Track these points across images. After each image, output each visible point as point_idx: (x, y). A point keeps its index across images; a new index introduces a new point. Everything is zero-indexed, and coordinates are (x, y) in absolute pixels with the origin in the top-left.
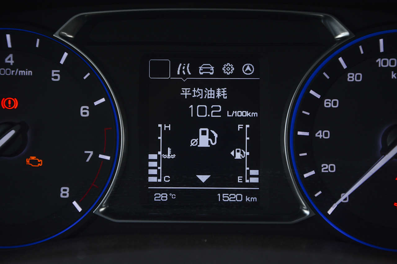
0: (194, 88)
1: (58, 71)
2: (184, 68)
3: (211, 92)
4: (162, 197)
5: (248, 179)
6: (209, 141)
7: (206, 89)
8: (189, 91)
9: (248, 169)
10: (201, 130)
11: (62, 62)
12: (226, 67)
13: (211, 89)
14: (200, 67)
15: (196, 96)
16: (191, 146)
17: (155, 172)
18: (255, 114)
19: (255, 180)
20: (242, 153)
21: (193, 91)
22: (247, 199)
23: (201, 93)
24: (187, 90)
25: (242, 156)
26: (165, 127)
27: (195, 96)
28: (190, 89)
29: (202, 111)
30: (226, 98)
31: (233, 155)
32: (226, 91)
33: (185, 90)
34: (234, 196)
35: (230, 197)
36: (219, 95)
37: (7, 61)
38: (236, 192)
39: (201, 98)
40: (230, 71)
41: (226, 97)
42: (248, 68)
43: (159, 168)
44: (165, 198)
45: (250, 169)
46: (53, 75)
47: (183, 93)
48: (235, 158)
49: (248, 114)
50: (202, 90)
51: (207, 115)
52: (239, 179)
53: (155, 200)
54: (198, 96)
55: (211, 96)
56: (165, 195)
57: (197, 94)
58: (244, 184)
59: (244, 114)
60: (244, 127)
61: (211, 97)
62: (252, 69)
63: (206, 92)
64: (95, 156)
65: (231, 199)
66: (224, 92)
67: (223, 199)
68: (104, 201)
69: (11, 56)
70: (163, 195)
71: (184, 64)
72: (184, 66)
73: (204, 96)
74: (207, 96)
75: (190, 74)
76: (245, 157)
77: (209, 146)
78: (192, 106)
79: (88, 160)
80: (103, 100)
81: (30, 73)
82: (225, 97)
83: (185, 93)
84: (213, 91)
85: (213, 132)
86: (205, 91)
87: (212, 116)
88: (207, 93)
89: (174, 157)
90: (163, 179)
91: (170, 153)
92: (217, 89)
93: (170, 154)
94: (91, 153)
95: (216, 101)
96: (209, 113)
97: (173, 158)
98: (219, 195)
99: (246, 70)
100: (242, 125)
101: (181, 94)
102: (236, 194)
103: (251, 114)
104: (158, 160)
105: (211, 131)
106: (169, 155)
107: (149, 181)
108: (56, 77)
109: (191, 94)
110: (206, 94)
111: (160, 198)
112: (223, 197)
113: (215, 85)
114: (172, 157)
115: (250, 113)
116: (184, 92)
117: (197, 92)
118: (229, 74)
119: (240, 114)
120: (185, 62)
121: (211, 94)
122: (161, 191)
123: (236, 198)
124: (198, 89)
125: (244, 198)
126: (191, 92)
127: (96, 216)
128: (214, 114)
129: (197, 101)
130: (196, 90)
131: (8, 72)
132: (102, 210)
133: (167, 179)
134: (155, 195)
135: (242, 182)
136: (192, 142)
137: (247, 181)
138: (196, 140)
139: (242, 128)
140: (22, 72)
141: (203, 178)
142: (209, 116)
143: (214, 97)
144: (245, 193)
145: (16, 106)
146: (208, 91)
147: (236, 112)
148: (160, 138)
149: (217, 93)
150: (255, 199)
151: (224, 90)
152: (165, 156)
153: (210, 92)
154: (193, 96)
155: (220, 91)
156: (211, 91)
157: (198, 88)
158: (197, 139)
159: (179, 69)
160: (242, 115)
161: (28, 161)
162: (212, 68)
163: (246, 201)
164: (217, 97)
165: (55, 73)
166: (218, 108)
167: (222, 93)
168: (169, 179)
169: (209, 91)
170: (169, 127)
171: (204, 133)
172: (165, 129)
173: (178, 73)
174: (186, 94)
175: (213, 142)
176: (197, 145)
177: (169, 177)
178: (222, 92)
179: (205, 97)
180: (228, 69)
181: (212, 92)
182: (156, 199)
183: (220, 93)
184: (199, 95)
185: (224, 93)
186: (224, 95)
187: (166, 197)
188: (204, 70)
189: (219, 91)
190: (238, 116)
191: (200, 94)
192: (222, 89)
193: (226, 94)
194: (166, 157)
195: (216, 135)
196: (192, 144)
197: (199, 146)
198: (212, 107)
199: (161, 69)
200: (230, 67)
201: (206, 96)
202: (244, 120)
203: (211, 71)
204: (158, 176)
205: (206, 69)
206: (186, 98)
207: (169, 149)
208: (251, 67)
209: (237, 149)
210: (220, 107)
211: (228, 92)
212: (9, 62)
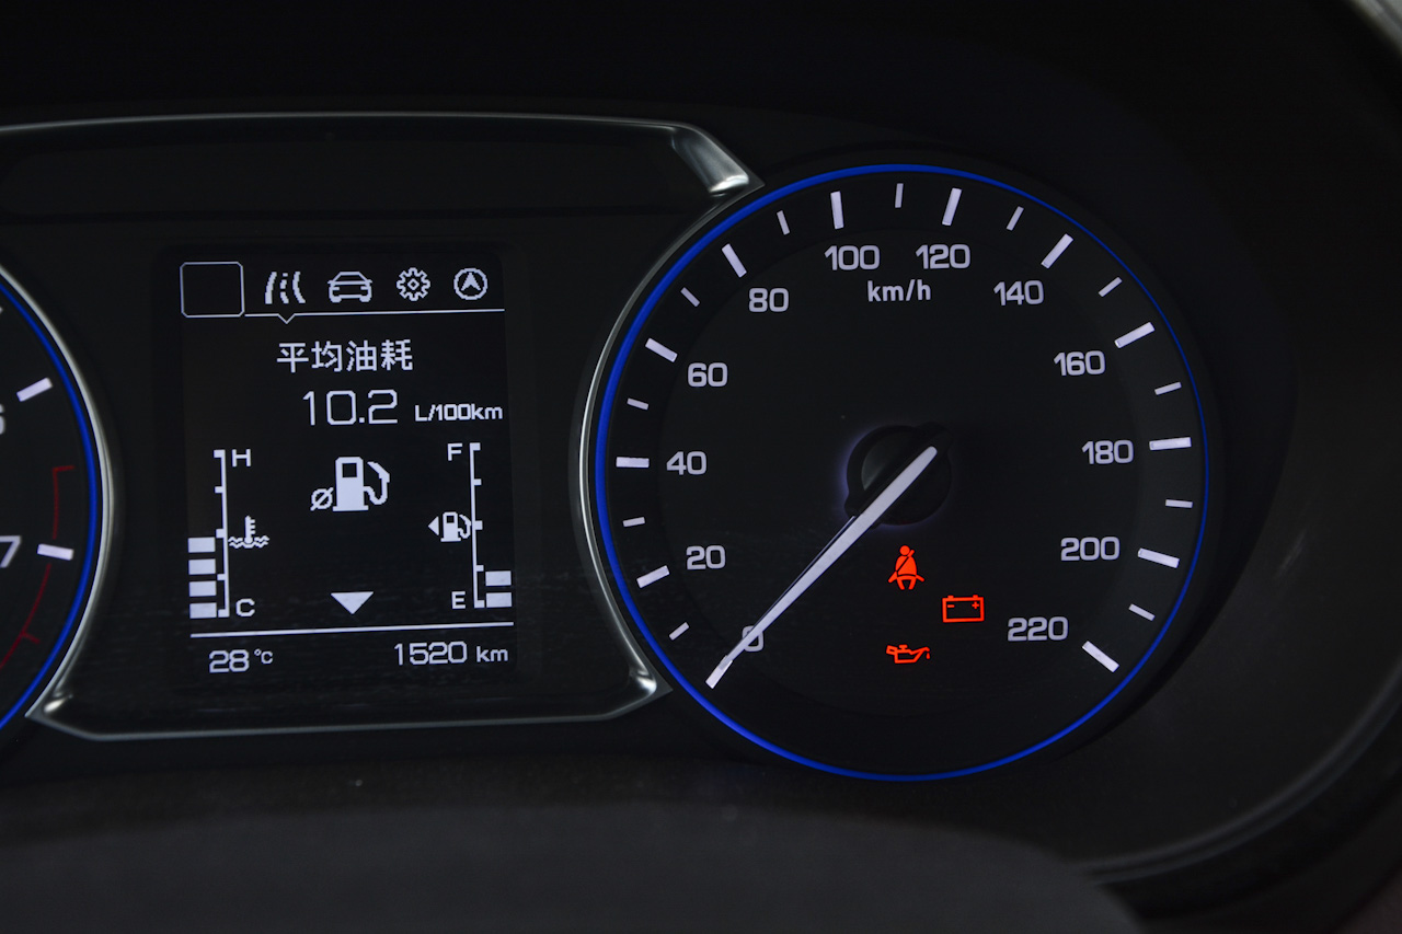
0: (317, 343)
2: (283, 284)
3: (366, 353)
4: (233, 661)
5: (482, 596)
6: (366, 494)
7: (351, 343)
8: (301, 352)
9: (481, 568)
10: (340, 462)
12: (408, 279)
13: (366, 342)
14: (330, 282)
15: (322, 365)
16: (313, 509)
17: (208, 588)
18: (496, 412)
19: (502, 600)
20: (462, 524)
21: (313, 350)
22: (481, 655)
23: (336, 356)
24: (297, 349)
25: (462, 534)
26: (235, 457)
27: (318, 364)
28: (303, 345)
29: (341, 407)
30: (410, 367)
31: (437, 532)
32: (408, 349)
33: (288, 349)
34: (441, 649)
35: (430, 652)
36: (388, 361)
38: (448, 636)
39: (336, 370)
40: (419, 289)
41: (410, 364)
42: (471, 281)
43: (221, 577)
44: (242, 665)
45: (486, 570)
47: (284, 357)
48: (443, 540)
49: (473, 412)
50: (339, 347)
51: (358, 420)
52: (456, 600)
53: (212, 670)
54: (327, 365)
55: (366, 363)
56: (242, 656)
57: (325, 359)
58: (470, 613)
59: (464, 412)
60: (466, 449)
61: (367, 367)
62: (481, 285)
63: (351, 352)
64: (28, 549)
65: (435, 658)
66: (403, 350)
67: (412, 659)
68: (58, 679)
70: (236, 656)
71: (285, 275)
72: (285, 278)
73: (345, 364)
74: (355, 363)
75: (302, 300)
76: (471, 536)
77: (366, 508)
78: (311, 395)
79: (5, 563)
80: (45, 385)
82: (407, 365)
83: (289, 356)
84: (370, 349)
85: (375, 466)
86: (349, 350)
87: (371, 421)
88: (354, 356)
89: (265, 543)
90: (233, 610)
91: (253, 532)
92: (384, 344)
93: (253, 536)
94: (16, 540)
95: (381, 377)
96: (362, 412)
97: (261, 546)
98: (400, 646)
99: (466, 286)
100: (460, 445)
101: (279, 360)
102: (448, 644)
103: (483, 413)
104: (217, 555)
105: (371, 464)
106: (249, 539)
107: (193, 615)
109: (306, 360)
110: (352, 359)
111: (227, 665)
112: (412, 652)
113: (376, 333)
114: (258, 545)
115: (480, 409)
116: (286, 354)
117: (324, 353)
118: (416, 299)
119: (451, 412)
120: (286, 268)
121: (366, 358)
122: (230, 644)
123: (447, 654)
124: (329, 345)
125: (472, 654)
126: (308, 353)
127: (35, 727)
128: (377, 414)
129: (326, 380)
130: (322, 346)
132: (53, 706)
133: (245, 607)
134: (212, 656)
135: (463, 607)
136: (317, 499)
137: (479, 604)
138: (328, 493)
139: (459, 452)
141: (352, 601)
142: (362, 420)
143: (374, 368)
144: (473, 638)
146: (358, 349)
147: (440, 407)
148: (221, 490)
149: (383, 355)
150: (501, 654)
151: (403, 346)
152: (237, 543)
153: (362, 354)
154: (314, 366)
155: (392, 349)
156: (366, 349)
157: (328, 343)
158: (331, 489)
159: (270, 288)
160: (458, 415)
162: (367, 284)
163: (479, 660)
164: (383, 365)
166: (389, 399)
167: (396, 354)
168: (252, 607)
169: (361, 349)
170: (248, 456)
171: (350, 471)
172: (235, 464)
173: (269, 300)
174: (293, 360)
175: (378, 495)
176: (331, 507)
177: (252, 603)
178: (398, 351)
179: (349, 368)
180: (414, 284)
181: (370, 353)
182: (216, 666)
183: (394, 355)
184: (331, 363)
185: (403, 354)
186: (403, 358)
187: (245, 660)
188: (343, 290)
189: (388, 349)
190: (447, 418)
191: (335, 360)
192: (398, 343)
193: (410, 357)
194: (239, 545)
195: (385, 477)
196: (316, 505)
197: (335, 509)
198: (370, 395)
199: (217, 291)
200: (418, 279)
201: (351, 363)
203: (365, 293)
204: (218, 600)
205: (350, 287)
206: (293, 370)
207: (249, 522)
208: (478, 278)
209: (445, 515)
210: (394, 393)
211: (414, 351)
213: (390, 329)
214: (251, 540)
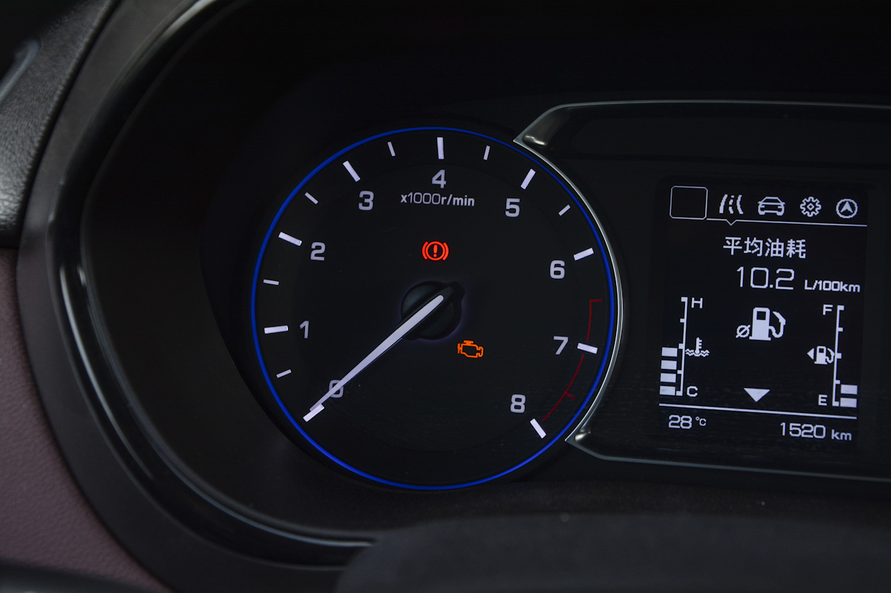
0: (748, 238)
1: (517, 200)
2: (731, 202)
3: (777, 246)
4: (683, 422)
5: (838, 399)
6: (770, 331)
7: (769, 240)
8: (738, 242)
9: (838, 382)
10: (756, 310)
11: (524, 185)
12: (807, 203)
13: (778, 240)
14: (759, 202)
15: (750, 251)
16: (737, 337)
17: (671, 378)
18: (856, 287)
19: (852, 403)
20: (828, 354)
21: (745, 242)
22: (834, 435)
23: (759, 247)
24: (736, 241)
25: (828, 360)
26: (694, 302)
27: (748, 251)
28: (740, 239)
29: (760, 278)
30: (804, 257)
31: (812, 357)
32: (804, 246)
33: (730, 241)
34: (809, 428)
35: (802, 430)
36: (791, 252)
37: (434, 181)
38: (814, 421)
39: (758, 255)
40: (814, 210)
41: (804, 255)
42: (847, 207)
43: (679, 372)
44: (688, 425)
45: (842, 383)
46: (508, 207)
47: (727, 245)
48: (816, 363)
49: (841, 287)
50: (761, 242)
51: (769, 285)
52: (821, 400)
53: (670, 426)
54: (753, 252)
55: (777, 252)
56: (688, 420)
57: (752, 248)
58: (829, 409)
59: (836, 286)
60: (835, 309)
61: (777, 255)
62: (853, 209)
63: (768, 245)
64: (571, 346)
65: (805, 434)
66: (801, 246)
67: (791, 433)
68: (584, 421)
69: (442, 173)
70: (685, 419)
71: (733, 197)
72: (732, 199)
73: (764, 251)
74: (770, 252)
75: (741, 212)
76: (833, 362)
77: (770, 339)
78: (741, 269)
79: (559, 352)
80: (590, 252)
81: (470, 202)
82: (802, 255)
83: (731, 245)
84: (780, 244)
85: (777, 315)
86: (767, 244)
87: (777, 287)
88: (770, 247)
89: (707, 354)
90: (685, 392)
91: (701, 347)
92: (789, 242)
93: (700, 350)
94: (565, 340)
95: (786, 261)
96: (772, 281)
97: (704, 356)
98: (784, 424)
99: (844, 209)
100: (831, 306)
101: (725, 247)
102: (814, 426)
103: (847, 288)
104: (678, 359)
105: (775, 313)
106: (697, 351)
107: (662, 393)
108: (513, 211)
109: (741, 248)
110: (769, 249)
111: (679, 424)
112: (791, 429)
113: (784, 234)
114: (702, 355)
115: (846, 285)
116: (729, 243)
117: (752, 245)
118: (811, 215)
119: (827, 286)
120: (733, 192)
121: (777, 249)
122: (681, 412)
123: (813, 432)
124: (755, 240)
125: (829, 433)
126: (742, 244)
127: (569, 447)
128: (781, 284)
129: (751, 260)
130: (751, 240)
131: (436, 199)
132: (579, 437)
133: (692, 391)
134: (670, 418)
135: (825, 404)
136: (740, 331)
137: (835, 404)
138: (747, 328)
139: (830, 310)
140: (458, 200)
141: (757, 394)
142: (771, 286)
143: (782, 255)
144: (830, 424)
145: (445, 255)
146: (773, 244)
147: (820, 282)
148: (684, 321)
149: (787, 248)
150: (847, 436)
151: (801, 243)
152: (690, 353)
153: (775, 246)
154: (745, 252)
155: (794, 245)
156: (778, 243)
157: (755, 239)
158: (749, 326)
159: (723, 204)
160: (831, 287)
161: (460, 348)
162: (782, 205)
163: (833, 438)
164: (787, 254)
165: (511, 203)
166: (789, 275)
167: (796, 248)
168: (696, 392)
169: (775, 243)
170: (701, 302)
171: (761, 316)
172: (693, 306)
173: (721, 211)
174: (733, 247)
175: (778, 332)
176: (748, 337)
177: (696, 389)
178: (797, 246)
179: (766, 255)
180: (811, 207)
181: (780, 247)
182: (672, 424)
183: (794, 248)
184: (756, 250)
185: (800, 248)
186: (800, 251)
187: (690, 422)
188: (767, 207)
189: (791, 245)
190: (825, 289)
191: (758, 249)
192: (798, 241)
193: (804, 251)
194: (692, 354)
195: (782, 321)
196: (739, 334)
197: (750, 338)
198: (778, 272)
199: (690, 203)
200: (814, 204)
201: (768, 252)
202: (835, 298)
203: (780, 210)
204: (676, 385)
205: (772, 206)
206: (732, 253)
207: (698, 341)
208: (852, 205)
209: (819, 348)
210: (792, 271)
211: (807, 247)
212: (438, 182)
213: (795, 233)
214: (698, 352)
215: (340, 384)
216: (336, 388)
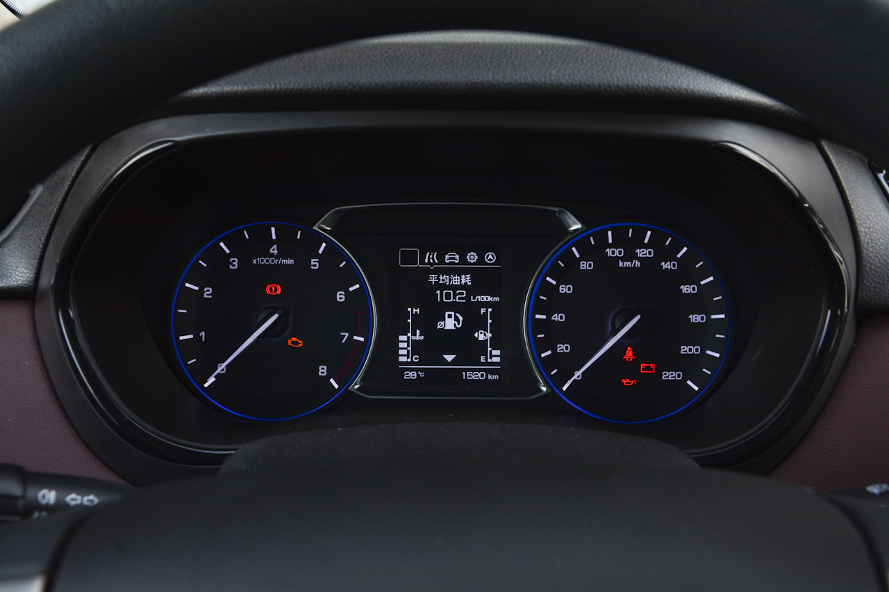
0: (441, 275)
1: (317, 260)
2: (431, 256)
4: (412, 375)
5: (491, 358)
6: (455, 324)
7: (452, 276)
9: (491, 349)
10: (447, 313)
11: (320, 252)
12: (470, 256)
13: (456, 275)
14: (446, 256)
17: (405, 352)
18: (497, 299)
19: (497, 360)
20: (485, 334)
21: (440, 277)
22: (490, 377)
23: (447, 279)
24: (435, 277)
25: (485, 338)
26: (414, 310)
27: (441, 282)
28: (437, 276)
29: (448, 296)
30: (470, 284)
31: (477, 337)
32: (470, 278)
33: (432, 277)
34: (477, 374)
36: (463, 282)
37: (271, 251)
38: (479, 370)
39: (447, 284)
40: (474, 259)
42: (490, 257)
43: (408, 348)
46: (312, 263)
47: (431, 279)
48: (479, 339)
49: (490, 299)
50: (448, 277)
51: (453, 300)
52: (482, 359)
54: (444, 282)
57: (443, 280)
58: (487, 363)
59: (487, 298)
60: (487, 311)
61: (456, 283)
62: (494, 258)
64: (350, 337)
66: (468, 278)
67: (468, 377)
68: (358, 378)
69: (275, 247)
71: (432, 253)
73: (450, 282)
74: (453, 282)
75: (437, 262)
76: (488, 338)
77: (455, 328)
78: (438, 292)
79: (343, 341)
80: (357, 286)
81: (291, 262)
84: (458, 277)
86: (451, 278)
87: (457, 301)
88: (452, 280)
89: (423, 338)
90: (412, 359)
91: (419, 335)
92: (462, 276)
94: (347, 334)
95: (461, 287)
96: (454, 298)
98: (464, 373)
100: (485, 309)
101: (429, 280)
102: (479, 373)
103: (493, 299)
104: (407, 342)
105: (457, 314)
106: (417, 337)
107: (400, 360)
108: (315, 266)
109: (437, 280)
111: (410, 376)
112: (468, 375)
113: (460, 272)
114: (420, 339)
117: (443, 278)
118: (473, 262)
120: (432, 251)
121: (456, 280)
122: (410, 370)
123: (479, 376)
124: (445, 276)
125: (487, 376)
126: (438, 278)
127: (351, 392)
128: (459, 299)
129: (443, 287)
130: (443, 276)
131: (272, 261)
132: (357, 387)
133: (416, 358)
134: (405, 373)
135: (485, 361)
136: (439, 325)
137: (489, 360)
138: (443, 323)
139: (485, 311)
140: (284, 261)
141: (449, 358)
143: (459, 283)
144: (488, 371)
145: (279, 292)
146: (454, 278)
147: (479, 297)
148: (410, 321)
149: (461, 279)
150: (496, 377)
152: (414, 338)
156: (456, 277)
159: (427, 257)
160: (485, 300)
161: (289, 342)
162: (457, 257)
163: (489, 379)
165: (314, 262)
166: (463, 294)
167: (466, 279)
168: (418, 358)
170: (418, 310)
171: (450, 316)
172: (414, 313)
173: (426, 261)
174: (433, 280)
175: (459, 324)
180: (472, 257)
181: (458, 279)
182: (406, 377)
186: (468, 281)
187: (415, 375)
188: (450, 258)
189: (463, 278)
190: (481, 300)
191: (446, 281)
192: (466, 276)
193: (470, 280)
195: (461, 318)
196: (439, 327)
197: (445, 328)
198: (457, 292)
199: (410, 258)
200: (474, 256)
202: (487, 305)
203: (457, 260)
204: (407, 356)
205: (452, 258)
206: (433, 284)
207: (418, 331)
208: (493, 256)
209: (480, 331)
210: (465, 292)
211: (472, 279)
212: (273, 252)
213: (465, 272)
214: (418, 337)
215: (224, 365)
216: (222, 367)
